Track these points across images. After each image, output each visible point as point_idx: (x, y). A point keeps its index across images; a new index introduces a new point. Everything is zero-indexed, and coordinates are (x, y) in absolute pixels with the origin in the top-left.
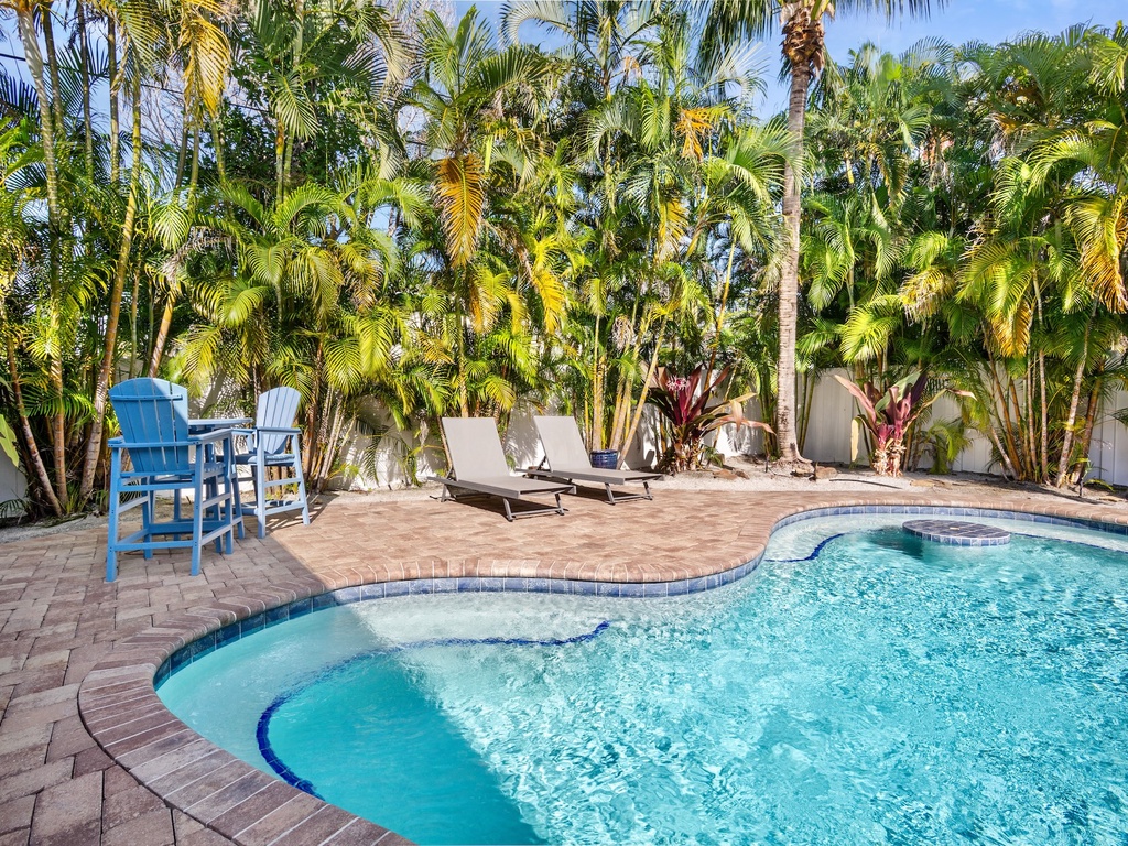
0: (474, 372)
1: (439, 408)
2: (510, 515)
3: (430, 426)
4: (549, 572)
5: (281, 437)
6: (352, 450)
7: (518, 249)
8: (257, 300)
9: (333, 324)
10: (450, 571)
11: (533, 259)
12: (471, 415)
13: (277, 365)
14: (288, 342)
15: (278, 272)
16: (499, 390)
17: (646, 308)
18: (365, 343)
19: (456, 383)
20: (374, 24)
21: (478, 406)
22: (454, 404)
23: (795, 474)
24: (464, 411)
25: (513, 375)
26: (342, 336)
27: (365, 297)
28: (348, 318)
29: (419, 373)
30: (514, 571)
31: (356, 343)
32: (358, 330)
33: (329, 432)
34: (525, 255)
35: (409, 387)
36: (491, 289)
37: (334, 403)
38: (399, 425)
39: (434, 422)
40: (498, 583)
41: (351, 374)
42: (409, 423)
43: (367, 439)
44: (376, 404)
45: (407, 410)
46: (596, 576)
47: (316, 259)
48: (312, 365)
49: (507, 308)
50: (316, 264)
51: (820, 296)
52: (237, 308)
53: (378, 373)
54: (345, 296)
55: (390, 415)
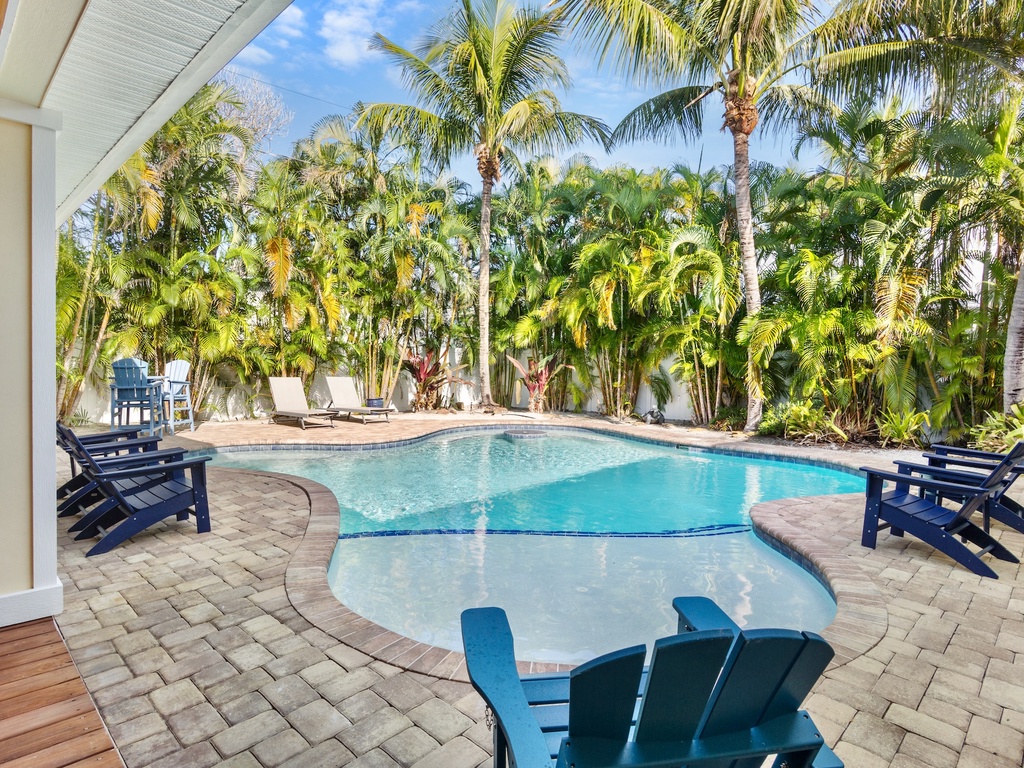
0: (289, 352)
1: (267, 372)
2: (304, 427)
3: (262, 382)
4: (312, 442)
5: (180, 386)
6: (211, 396)
7: (315, 283)
8: (164, 313)
9: (205, 324)
10: (268, 442)
11: (322, 289)
12: (288, 376)
13: (172, 347)
14: (178, 334)
15: (177, 299)
16: (305, 363)
17: (400, 312)
18: (223, 335)
19: (278, 357)
20: (231, 164)
21: (293, 371)
22: (278, 369)
23: (485, 412)
24: (284, 373)
25: (312, 353)
26: (209, 331)
27: (224, 311)
28: (213, 320)
29: (255, 351)
30: (296, 442)
31: (217, 334)
32: (219, 327)
33: (200, 385)
34: (318, 286)
35: (249, 359)
36: (299, 305)
37: (203, 368)
38: (242, 381)
39: (265, 379)
40: (290, 447)
41: (215, 352)
42: (248, 380)
43: (222, 390)
44: (228, 369)
45: (247, 372)
46: (331, 443)
47: (197, 291)
48: (191, 346)
49: (308, 316)
50: (196, 293)
51: (503, 309)
52: (154, 318)
53: (230, 352)
54: (213, 309)
55: (237, 375)
